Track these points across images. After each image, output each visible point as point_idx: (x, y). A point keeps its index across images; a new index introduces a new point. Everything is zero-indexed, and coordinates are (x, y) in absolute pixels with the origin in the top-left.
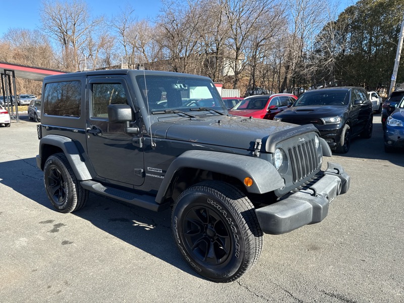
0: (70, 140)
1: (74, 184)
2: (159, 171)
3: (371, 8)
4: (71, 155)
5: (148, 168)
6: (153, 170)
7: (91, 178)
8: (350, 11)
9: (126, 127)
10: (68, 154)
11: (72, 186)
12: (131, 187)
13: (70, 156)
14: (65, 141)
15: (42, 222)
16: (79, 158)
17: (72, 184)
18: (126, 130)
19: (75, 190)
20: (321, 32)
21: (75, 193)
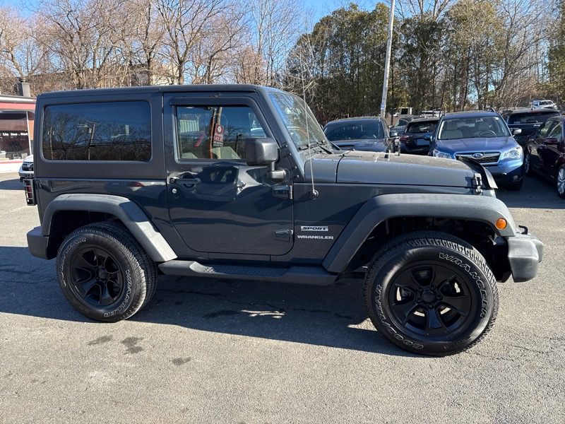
0: (126, 200)
1: (142, 271)
2: (322, 230)
3: (352, 21)
4: (138, 223)
5: (302, 227)
6: (312, 230)
7: (176, 257)
8: (326, 21)
9: (271, 171)
10: (132, 223)
11: (140, 274)
12: (266, 258)
13: (137, 225)
14: (119, 202)
15: (90, 344)
16: (151, 227)
17: (139, 271)
18: (271, 175)
19: (144, 279)
20: (295, 46)
21: (145, 284)
